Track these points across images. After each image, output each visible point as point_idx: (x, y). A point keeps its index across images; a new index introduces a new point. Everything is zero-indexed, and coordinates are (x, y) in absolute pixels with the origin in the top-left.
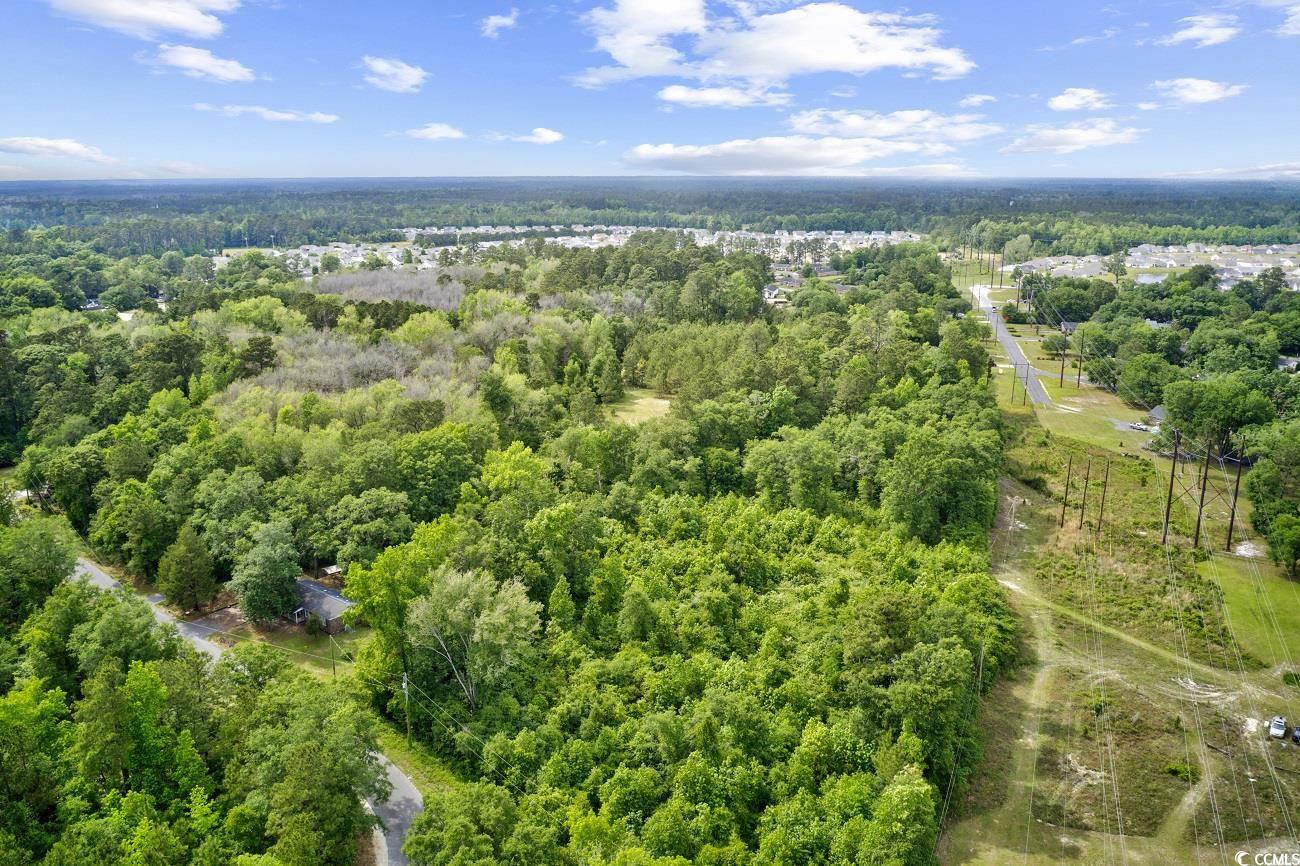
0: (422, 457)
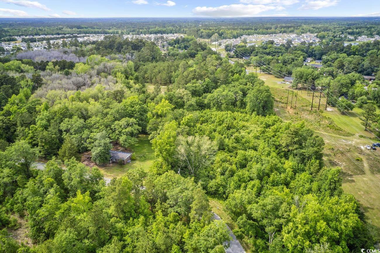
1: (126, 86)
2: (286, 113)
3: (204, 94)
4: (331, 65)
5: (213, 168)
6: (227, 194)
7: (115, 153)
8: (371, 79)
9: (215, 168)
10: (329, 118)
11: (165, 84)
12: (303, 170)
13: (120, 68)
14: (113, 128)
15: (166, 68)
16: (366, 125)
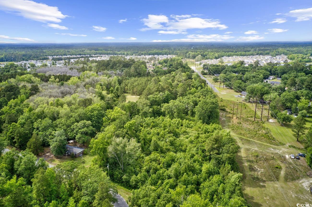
0: (93, 112)
2: (230, 122)
10: (267, 128)
13: (104, 81)
14: (73, 128)
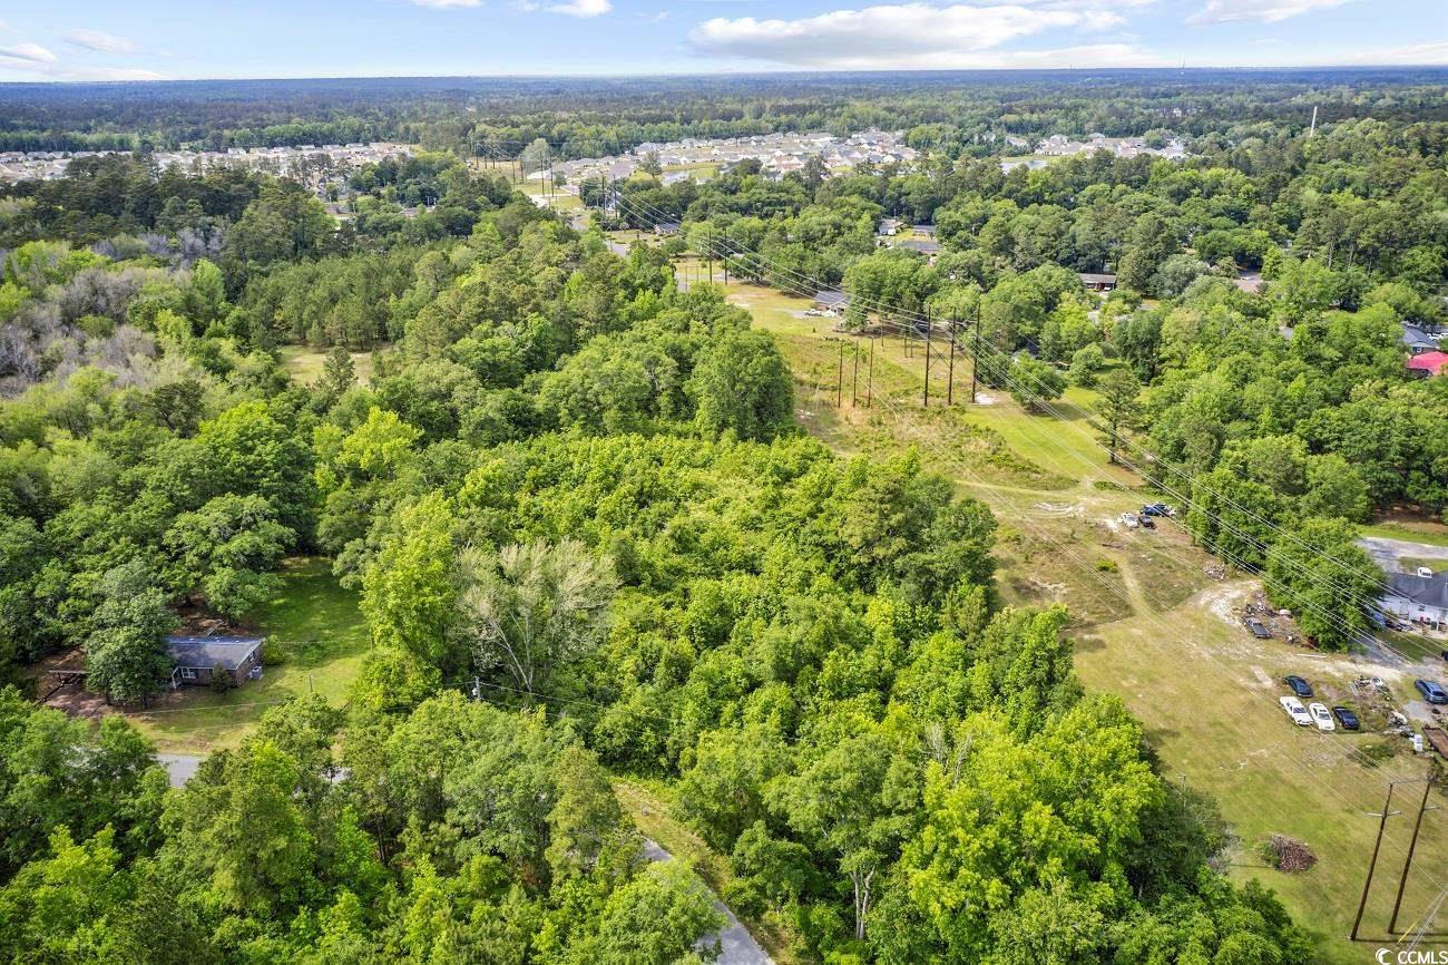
1: (205, 364)
2: (837, 424)
3: (528, 376)
4: (967, 242)
5: (604, 659)
6: (671, 754)
7: (191, 647)
8: (1102, 286)
9: (612, 658)
10: (988, 430)
11: (363, 347)
12: (934, 627)
13: (163, 290)
14: (174, 543)
15: (360, 282)
16: (1113, 445)
